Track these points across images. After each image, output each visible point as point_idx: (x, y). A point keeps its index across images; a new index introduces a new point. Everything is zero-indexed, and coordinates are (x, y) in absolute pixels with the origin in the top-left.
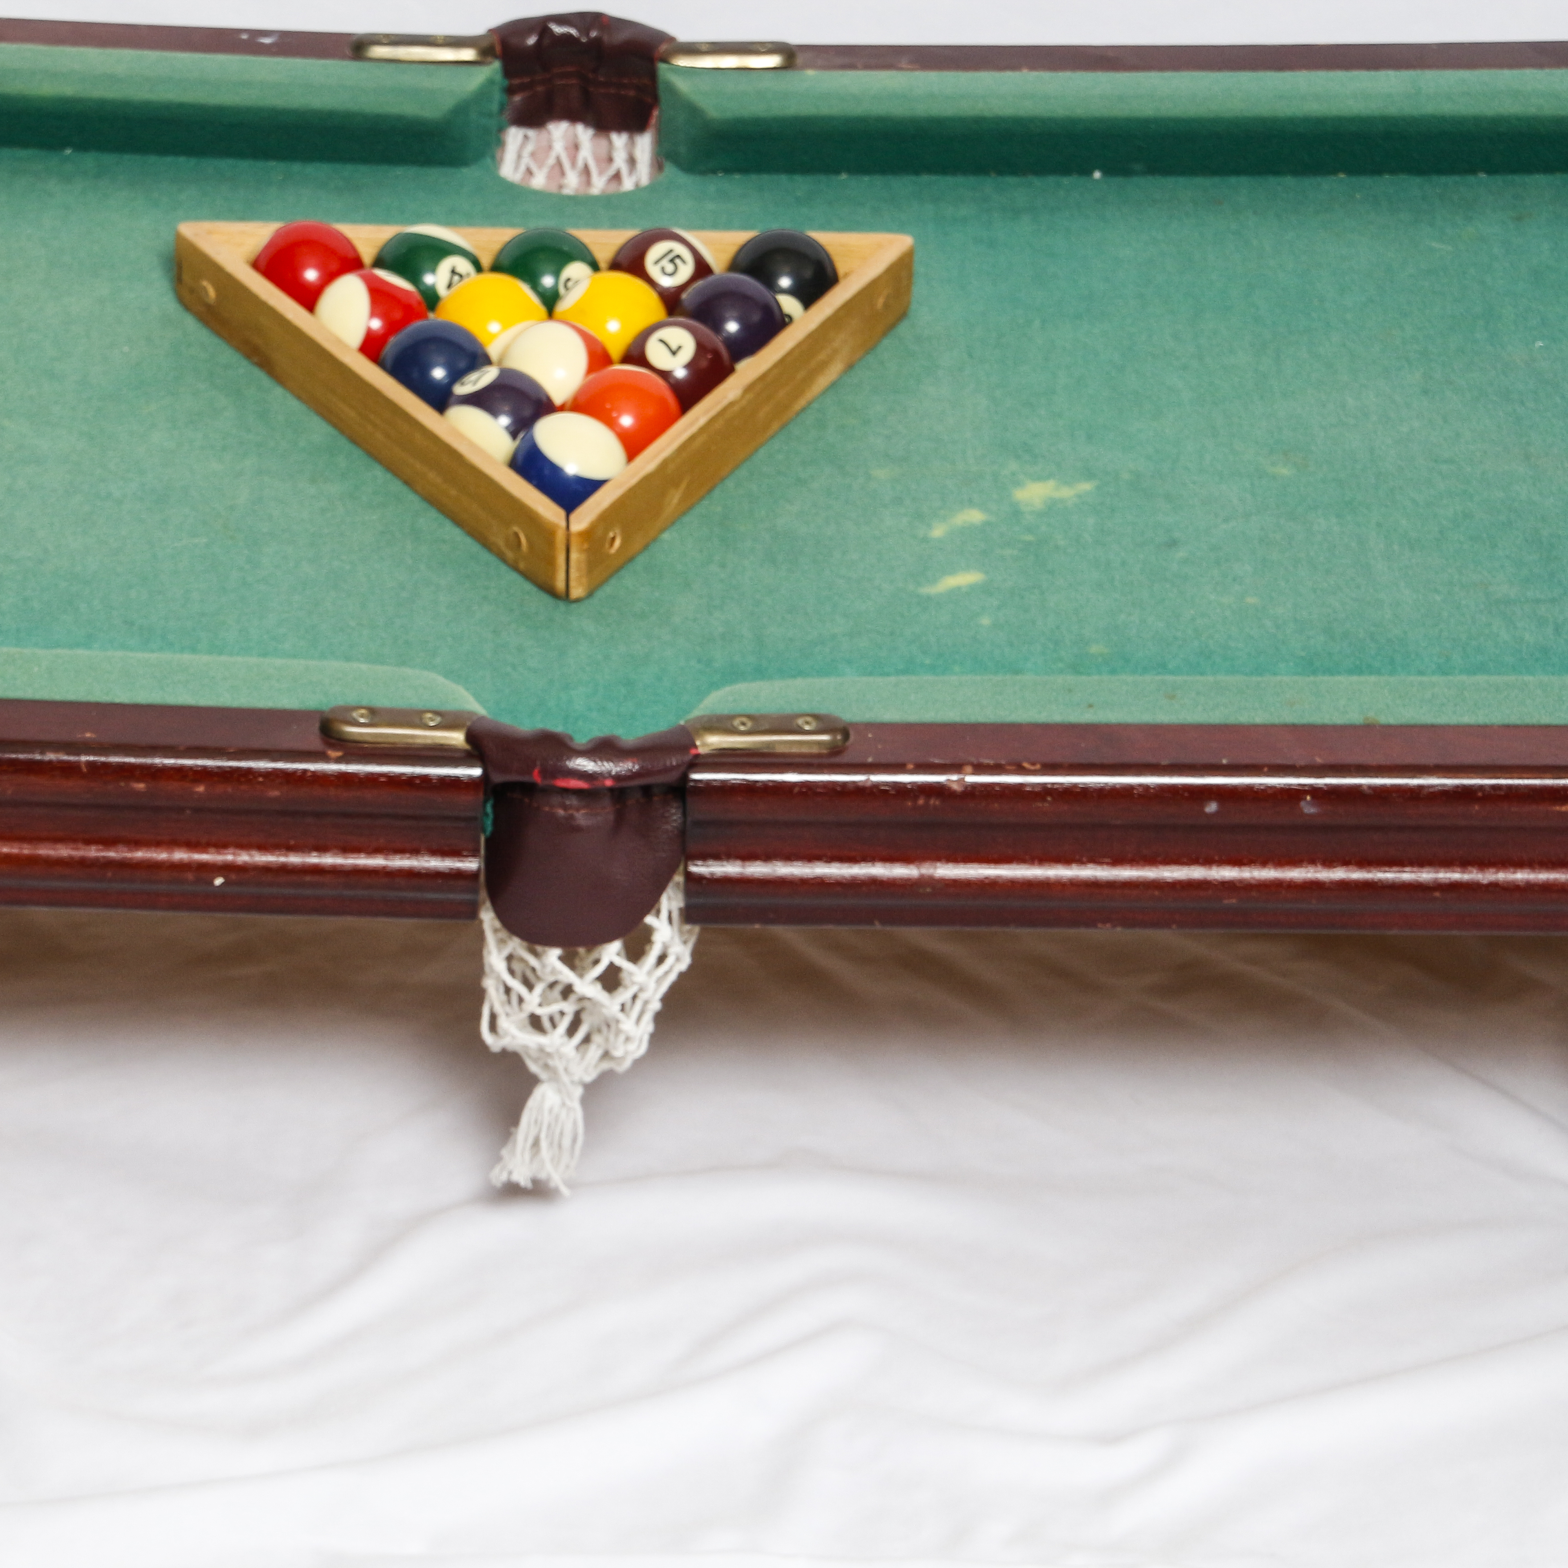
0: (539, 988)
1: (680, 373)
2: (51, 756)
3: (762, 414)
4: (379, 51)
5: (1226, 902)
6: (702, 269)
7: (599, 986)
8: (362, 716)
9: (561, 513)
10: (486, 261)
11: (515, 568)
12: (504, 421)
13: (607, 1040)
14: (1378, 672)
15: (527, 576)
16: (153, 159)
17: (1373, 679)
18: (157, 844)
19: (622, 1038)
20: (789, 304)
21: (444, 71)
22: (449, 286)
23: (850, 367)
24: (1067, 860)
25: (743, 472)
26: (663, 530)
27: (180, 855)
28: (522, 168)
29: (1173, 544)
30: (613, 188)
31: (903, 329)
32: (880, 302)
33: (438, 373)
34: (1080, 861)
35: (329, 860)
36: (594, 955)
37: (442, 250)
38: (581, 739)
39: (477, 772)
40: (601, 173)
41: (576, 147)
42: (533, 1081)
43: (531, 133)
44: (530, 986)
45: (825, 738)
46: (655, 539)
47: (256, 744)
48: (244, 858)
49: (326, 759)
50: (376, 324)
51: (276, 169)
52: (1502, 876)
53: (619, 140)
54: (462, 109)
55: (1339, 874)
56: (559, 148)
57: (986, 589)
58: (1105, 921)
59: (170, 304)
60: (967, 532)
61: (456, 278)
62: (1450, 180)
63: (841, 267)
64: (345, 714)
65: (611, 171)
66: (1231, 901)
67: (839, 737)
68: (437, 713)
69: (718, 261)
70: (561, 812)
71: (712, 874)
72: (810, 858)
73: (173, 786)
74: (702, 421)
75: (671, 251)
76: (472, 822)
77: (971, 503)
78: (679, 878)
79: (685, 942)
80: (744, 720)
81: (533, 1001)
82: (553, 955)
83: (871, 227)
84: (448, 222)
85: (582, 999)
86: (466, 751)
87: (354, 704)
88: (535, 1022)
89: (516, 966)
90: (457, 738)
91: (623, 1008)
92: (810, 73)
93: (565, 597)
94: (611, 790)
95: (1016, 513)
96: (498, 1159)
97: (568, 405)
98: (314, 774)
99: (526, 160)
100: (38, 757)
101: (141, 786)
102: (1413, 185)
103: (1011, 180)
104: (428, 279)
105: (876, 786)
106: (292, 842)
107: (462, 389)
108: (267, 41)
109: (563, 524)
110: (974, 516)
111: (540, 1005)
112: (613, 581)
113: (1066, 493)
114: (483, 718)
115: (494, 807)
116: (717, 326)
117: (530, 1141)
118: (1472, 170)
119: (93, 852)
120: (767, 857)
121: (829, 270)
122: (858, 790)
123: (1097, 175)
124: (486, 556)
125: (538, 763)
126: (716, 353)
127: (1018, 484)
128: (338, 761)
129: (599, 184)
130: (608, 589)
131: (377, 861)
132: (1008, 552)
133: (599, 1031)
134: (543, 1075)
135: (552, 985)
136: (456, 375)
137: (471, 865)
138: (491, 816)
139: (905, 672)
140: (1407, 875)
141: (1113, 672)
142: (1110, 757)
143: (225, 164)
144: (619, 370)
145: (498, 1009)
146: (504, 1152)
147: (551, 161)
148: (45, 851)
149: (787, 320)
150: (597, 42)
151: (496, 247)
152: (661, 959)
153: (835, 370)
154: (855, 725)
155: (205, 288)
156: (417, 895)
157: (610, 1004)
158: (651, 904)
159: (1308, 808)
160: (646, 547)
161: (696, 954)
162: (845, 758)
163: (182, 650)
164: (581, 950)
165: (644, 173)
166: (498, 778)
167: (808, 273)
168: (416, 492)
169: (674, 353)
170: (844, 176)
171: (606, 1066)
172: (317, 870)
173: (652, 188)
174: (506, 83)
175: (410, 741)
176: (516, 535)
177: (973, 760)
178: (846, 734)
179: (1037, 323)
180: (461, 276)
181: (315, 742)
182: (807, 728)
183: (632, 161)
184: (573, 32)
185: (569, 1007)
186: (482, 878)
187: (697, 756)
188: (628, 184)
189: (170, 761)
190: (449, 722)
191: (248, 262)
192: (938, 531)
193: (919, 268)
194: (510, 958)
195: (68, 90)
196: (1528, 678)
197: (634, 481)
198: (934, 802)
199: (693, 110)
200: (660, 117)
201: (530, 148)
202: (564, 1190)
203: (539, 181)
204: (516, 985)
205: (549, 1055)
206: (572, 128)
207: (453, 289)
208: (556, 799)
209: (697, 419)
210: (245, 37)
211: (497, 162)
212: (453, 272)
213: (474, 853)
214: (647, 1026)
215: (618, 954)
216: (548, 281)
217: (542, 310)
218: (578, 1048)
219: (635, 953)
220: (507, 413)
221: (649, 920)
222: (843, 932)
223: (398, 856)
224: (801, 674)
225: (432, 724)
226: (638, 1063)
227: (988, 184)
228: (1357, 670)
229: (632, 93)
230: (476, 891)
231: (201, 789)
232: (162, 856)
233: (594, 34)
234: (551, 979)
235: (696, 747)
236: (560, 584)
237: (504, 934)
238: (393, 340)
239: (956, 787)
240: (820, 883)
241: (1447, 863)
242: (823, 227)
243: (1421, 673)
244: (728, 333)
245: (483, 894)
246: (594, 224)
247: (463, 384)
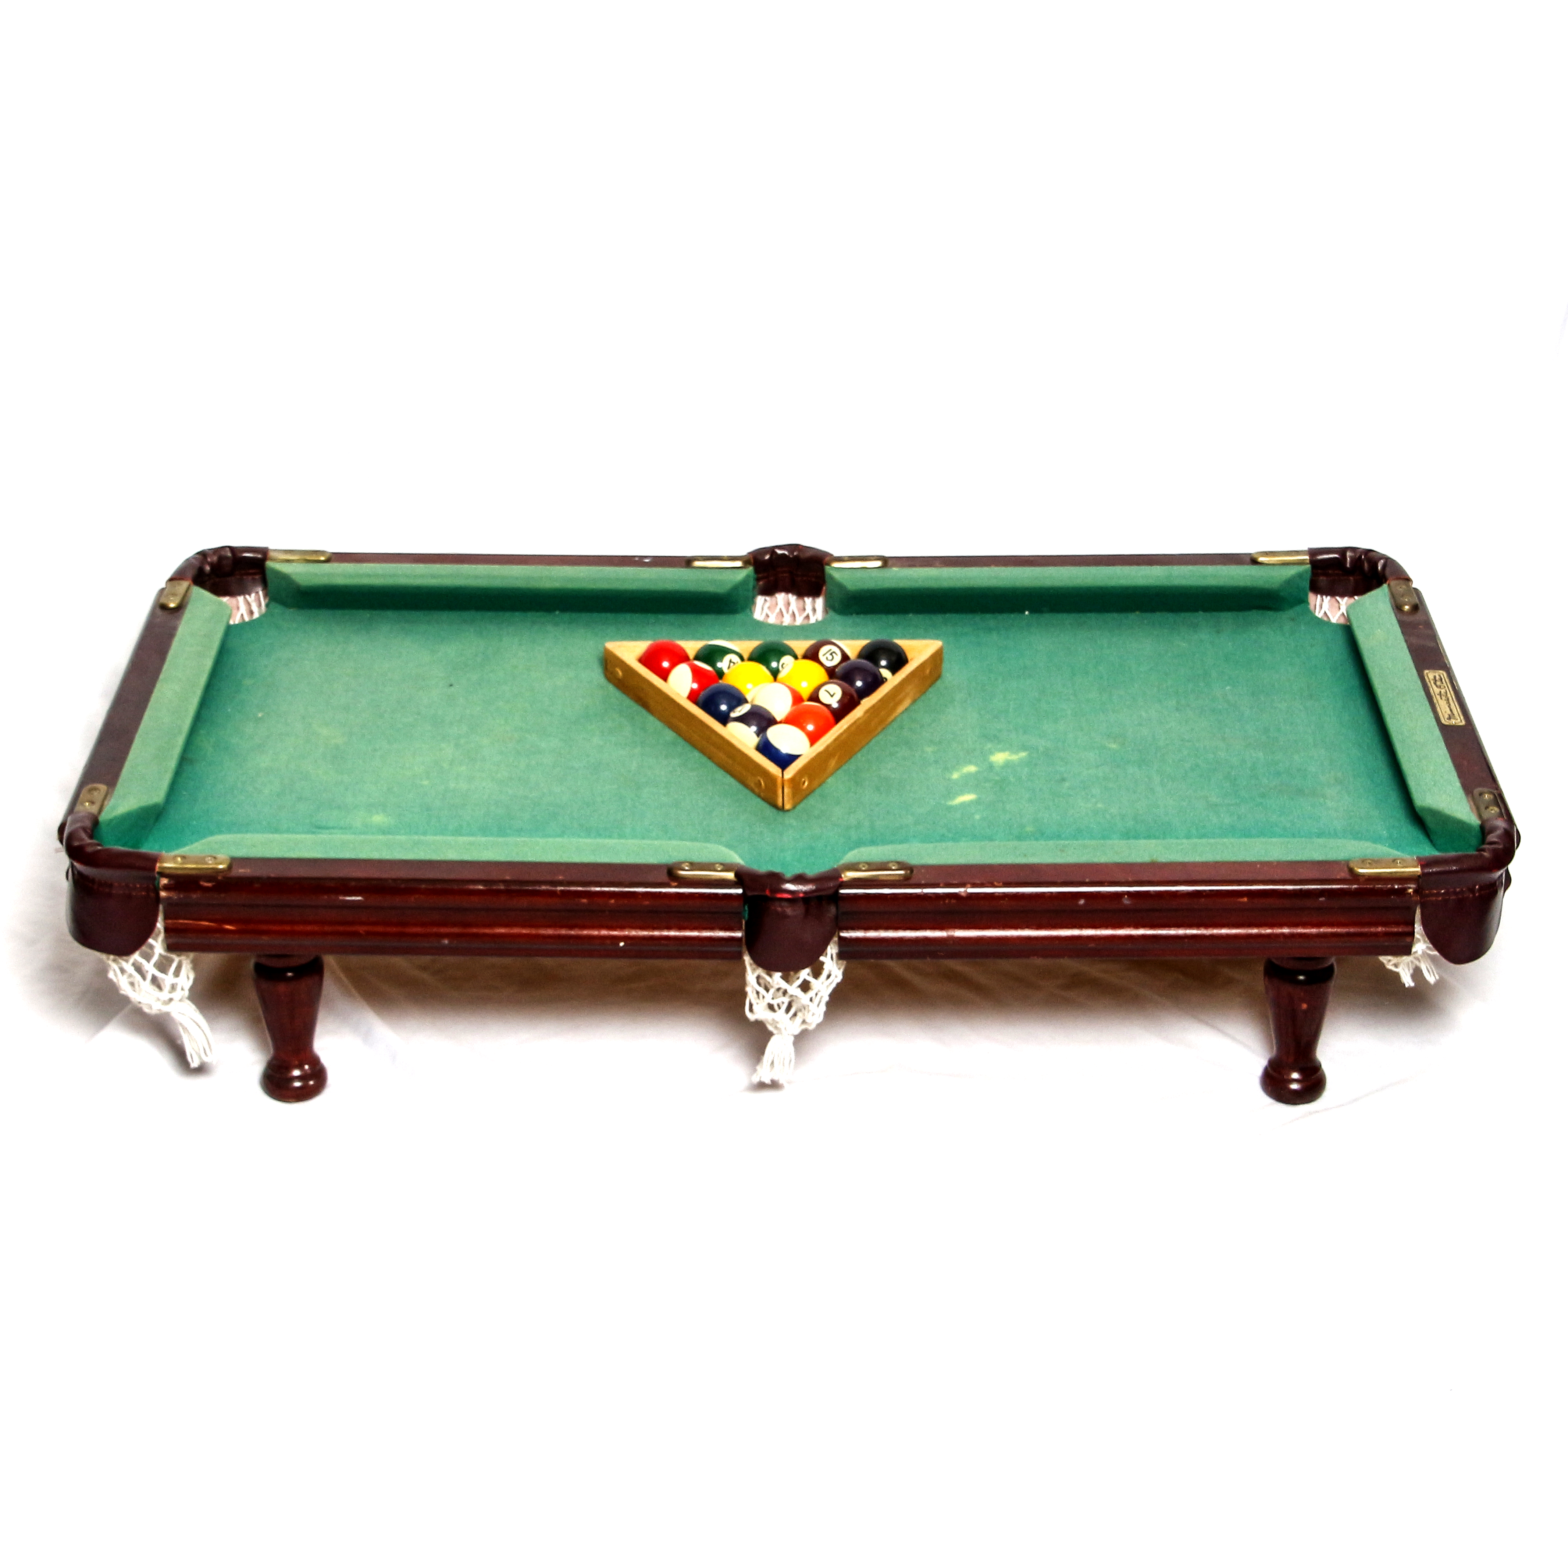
0: (772, 991)
1: (835, 705)
2: (544, 888)
3: (873, 724)
4: (697, 564)
5: (1090, 946)
6: (845, 657)
7: (799, 989)
8: (687, 866)
9: (780, 770)
10: (746, 656)
11: (759, 796)
12: (754, 728)
13: (804, 1014)
14: (1158, 838)
15: (764, 799)
16: (595, 615)
17: (1154, 841)
18: (593, 927)
19: (811, 1013)
20: (885, 673)
21: (729, 572)
22: (729, 668)
23: (914, 701)
24: (1016, 927)
25: (864, 750)
26: (827, 778)
27: (604, 932)
28: (764, 614)
29: (1063, 780)
30: (806, 622)
31: (939, 683)
32: (928, 671)
33: (724, 708)
34: (1022, 927)
35: (672, 933)
36: (797, 976)
37: (725, 651)
38: (788, 875)
39: (740, 891)
40: (800, 615)
41: (789, 604)
42: (771, 1034)
43: (768, 598)
44: (767, 990)
45: (902, 872)
46: (824, 782)
47: (636, 880)
48: (634, 933)
49: (670, 886)
50: (695, 686)
51: (652, 618)
52: (1215, 931)
53: (808, 600)
54: (736, 588)
55: (1141, 932)
56: (781, 604)
57: (977, 802)
58: (1034, 955)
59: (602, 680)
60: (968, 776)
61: (732, 664)
62: (1187, 615)
63: (909, 656)
64: (679, 866)
65: (805, 614)
66: (1092, 945)
67: (909, 872)
68: (721, 864)
69: (852, 654)
70: (779, 909)
71: (851, 937)
72: (896, 928)
73: (600, 901)
74: (845, 727)
75: (831, 650)
76: (739, 915)
77: (970, 763)
78: (836, 939)
79: (839, 969)
80: (864, 865)
81: (768, 997)
82: (777, 975)
83: (924, 637)
84: (730, 638)
85: (791, 996)
86: (735, 881)
87: (683, 860)
88: (771, 1007)
89: (761, 981)
90: (730, 876)
91: (811, 1000)
92: (894, 569)
93: (782, 809)
94: (803, 898)
95: (991, 767)
96: (755, 1070)
97: (783, 721)
98: (665, 894)
99: (766, 610)
100: (538, 888)
101: (585, 901)
102: (1170, 617)
103: (988, 616)
104: (719, 665)
105: (926, 894)
106: (655, 926)
107: (733, 715)
108: (647, 560)
109: (781, 775)
110: (972, 769)
111: (773, 999)
112: (805, 801)
113: (1014, 757)
114: (742, 867)
115: (749, 908)
116: (852, 683)
117: (770, 1062)
118: (1196, 610)
119: (563, 932)
120: (876, 928)
121: (903, 655)
122: (917, 896)
123: (1027, 613)
124: (746, 791)
125: (768, 887)
126: (852, 696)
127: (991, 753)
128: (676, 887)
129: (799, 621)
130: (802, 805)
131: (695, 934)
132: (987, 785)
133: (800, 1010)
134: (775, 1031)
135: (778, 989)
136: (732, 708)
137: (739, 934)
138: (747, 912)
139: (941, 841)
140: (1172, 932)
141: (1037, 839)
142: (1033, 878)
143: (628, 616)
144: (806, 705)
145: (753, 1002)
146: (758, 1068)
147: (777, 610)
148: (543, 932)
149: (885, 680)
150: (796, 557)
151: (751, 649)
152: (829, 976)
153: (907, 703)
154: (916, 867)
155: (617, 672)
156: (713, 949)
157: (804, 998)
158: (822, 951)
159: (1126, 901)
160: (820, 785)
161: (844, 974)
162: (912, 882)
163: (605, 837)
164: (792, 973)
165: (819, 615)
166: (750, 894)
167: (894, 658)
168: (713, 761)
169: (832, 696)
170: (911, 615)
171: (804, 1027)
172: (668, 938)
173: (822, 622)
174: (756, 576)
175: (708, 877)
176: (759, 781)
177: (972, 881)
178: (912, 871)
179: (1000, 680)
180: (734, 663)
181: (664, 878)
182: (893, 868)
183: (814, 610)
184: (786, 553)
185: (786, 1000)
186: (744, 940)
187: (843, 882)
188: (812, 620)
189: (598, 889)
190: (727, 868)
191: (636, 660)
192: (955, 776)
193: (946, 656)
194: (758, 978)
195: (557, 585)
196: (1225, 840)
197: (814, 754)
198: (953, 901)
199: (840, 586)
200: (826, 589)
201: (767, 604)
202: (785, 1085)
203: (772, 620)
204: (762, 990)
205: (777, 1022)
206: (786, 596)
207: (730, 669)
208: (777, 903)
209: (841, 727)
210: (637, 559)
211: (752, 613)
212: (731, 661)
213: (739, 929)
214: (823, 1008)
215: (808, 974)
216: (774, 665)
217: (771, 678)
218: (790, 1019)
219: (817, 974)
220: (756, 725)
221: (822, 958)
222: (916, 962)
223: (705, 931)
224: (892, 842)
225: (719, 869)
226: (819, 1026)
227: (977, 618)
228: (1148, 837)
229: (813, 580)
230: (740, 946)
231: (613, 901)
232: (596, 933)
233: (795, 554)
234: (777, 987)
235: (841, 877)
236: (780, 802)
237: (754, 966)
238: (702, 693)
239: (963, 894)
240: (901, 940)
241: (1190, 926)
242: (901, 638)
243: (1177, 838)
244: (857, 686)
245: (744, 949)
246: (797, 638)
247: (734, 712)
